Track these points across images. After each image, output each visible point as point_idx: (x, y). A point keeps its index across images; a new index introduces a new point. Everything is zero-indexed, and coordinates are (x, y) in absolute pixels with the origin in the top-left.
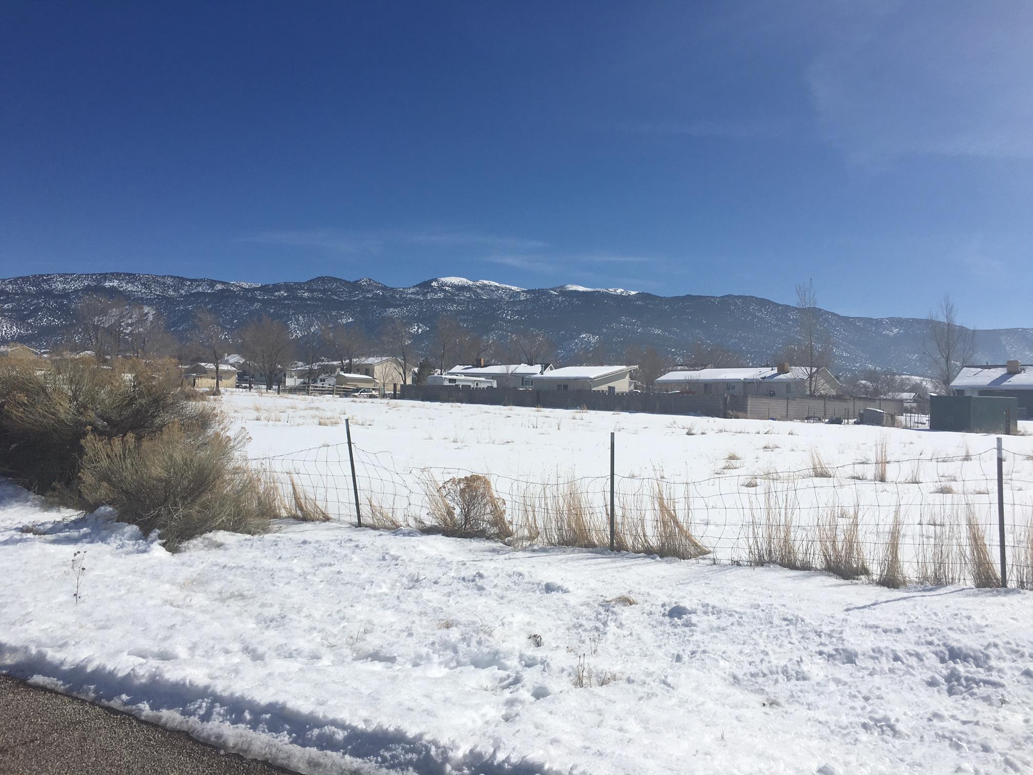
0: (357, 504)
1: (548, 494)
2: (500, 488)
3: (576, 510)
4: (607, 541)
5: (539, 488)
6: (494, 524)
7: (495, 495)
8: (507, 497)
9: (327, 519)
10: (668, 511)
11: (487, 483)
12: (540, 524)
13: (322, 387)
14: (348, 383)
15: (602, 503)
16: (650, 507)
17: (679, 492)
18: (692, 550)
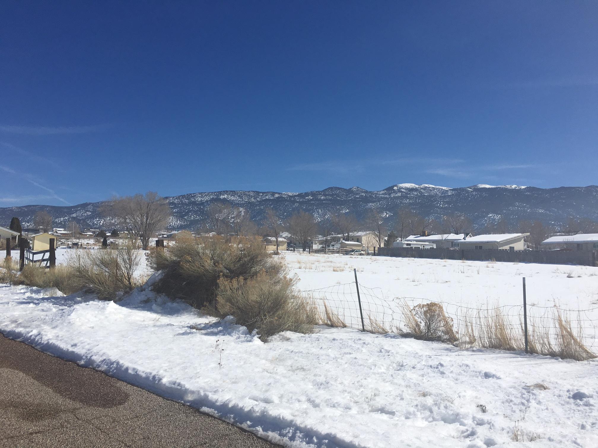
0: (362, 318)
1: (481, 316)
2: (449, 311)
3: (501, 327)
4: (523, 346)
5: (475, 312)
6: (446, 333)
7: (446, 315)
8: (453, 317)
9: (344, 326)
10: (566, 329)
11: (441, 307)
12: (476, 334)
13: (333, 249)
14: (347, 247)
15: (519, 322)
16: (552, 325)
17: (573, 317)
18: (584, 355)
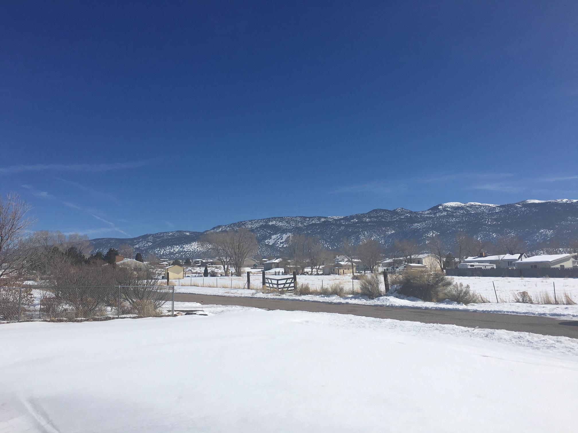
0: (497, 299)
1: (541, 294)
3: (548, 298)
4: (555, 303)
5: (539, 294)
6: (530, 301)
7: (529, 295)
8: (532, 295)
10: (567, 296)
11: (527, 293)
12: (540, 300)
15: (553, 295)
16: (563, 296)
18: (573, 303)
